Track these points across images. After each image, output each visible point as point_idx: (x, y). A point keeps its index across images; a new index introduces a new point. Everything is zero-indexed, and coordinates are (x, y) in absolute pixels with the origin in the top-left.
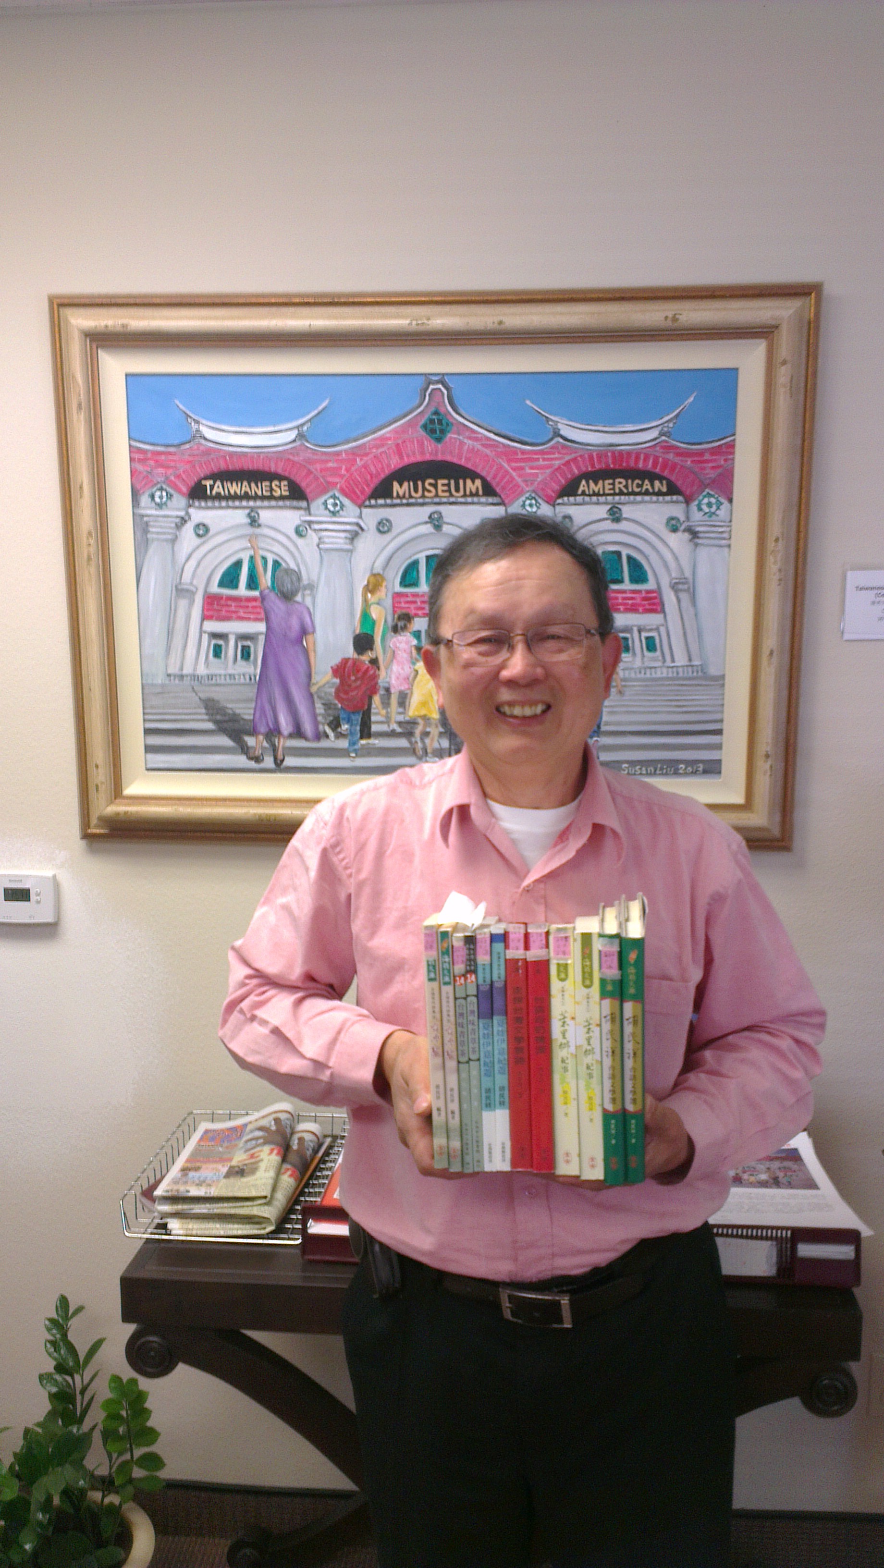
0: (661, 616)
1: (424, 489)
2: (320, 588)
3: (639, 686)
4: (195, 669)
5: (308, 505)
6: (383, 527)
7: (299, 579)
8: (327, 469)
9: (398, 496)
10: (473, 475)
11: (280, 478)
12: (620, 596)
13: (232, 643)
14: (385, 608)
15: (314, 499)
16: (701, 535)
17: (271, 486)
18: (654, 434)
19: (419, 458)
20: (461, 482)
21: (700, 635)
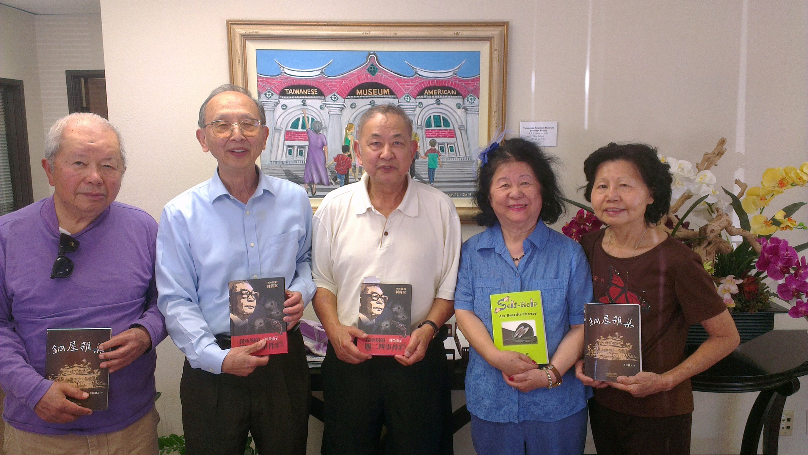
0: (456, 139)
1: (368, 92)
2: (329, 128)
3: (449, 164)
4: (281, 160)
5: (325, 98)
6: (353, 106)
7: (321, 125)
8: (332, 85)
9: (358, 95)
10: (386, 88)
11: (314, 88)
12: (440, 131)
13: (296, 149)
14: (354, 136)
15: (327, 96)
16: (468, 110)
17: (311, 91)
18: (451, 74)
19: (366, 81)
20: (382, 90)
21: (469, 146)
